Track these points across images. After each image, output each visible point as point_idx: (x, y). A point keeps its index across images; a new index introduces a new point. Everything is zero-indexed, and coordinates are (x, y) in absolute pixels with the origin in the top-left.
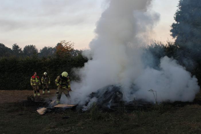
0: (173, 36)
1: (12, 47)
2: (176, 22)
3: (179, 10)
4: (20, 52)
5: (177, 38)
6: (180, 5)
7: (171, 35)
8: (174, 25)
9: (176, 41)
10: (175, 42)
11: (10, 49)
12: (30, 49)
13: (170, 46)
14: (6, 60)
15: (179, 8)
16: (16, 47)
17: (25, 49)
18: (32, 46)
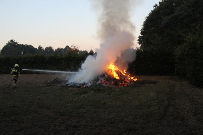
0: (139, 43)
1: (38, 48)
2: (141, 35)
3: (143, 28)
4: (42, 51)
5: (142, 45)
6: (144, 25)
7: (138, 43)
8: (140, 37)
9: (141, 46)
10: (140, 48)
11: (36, 49)
12: (49, 49)
13: (138, 50)
14: (38, 56)
15: (143, 27)
16: (40, 48)
17: (46, 49)
18: (50, 47)
